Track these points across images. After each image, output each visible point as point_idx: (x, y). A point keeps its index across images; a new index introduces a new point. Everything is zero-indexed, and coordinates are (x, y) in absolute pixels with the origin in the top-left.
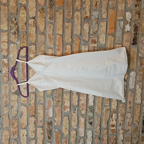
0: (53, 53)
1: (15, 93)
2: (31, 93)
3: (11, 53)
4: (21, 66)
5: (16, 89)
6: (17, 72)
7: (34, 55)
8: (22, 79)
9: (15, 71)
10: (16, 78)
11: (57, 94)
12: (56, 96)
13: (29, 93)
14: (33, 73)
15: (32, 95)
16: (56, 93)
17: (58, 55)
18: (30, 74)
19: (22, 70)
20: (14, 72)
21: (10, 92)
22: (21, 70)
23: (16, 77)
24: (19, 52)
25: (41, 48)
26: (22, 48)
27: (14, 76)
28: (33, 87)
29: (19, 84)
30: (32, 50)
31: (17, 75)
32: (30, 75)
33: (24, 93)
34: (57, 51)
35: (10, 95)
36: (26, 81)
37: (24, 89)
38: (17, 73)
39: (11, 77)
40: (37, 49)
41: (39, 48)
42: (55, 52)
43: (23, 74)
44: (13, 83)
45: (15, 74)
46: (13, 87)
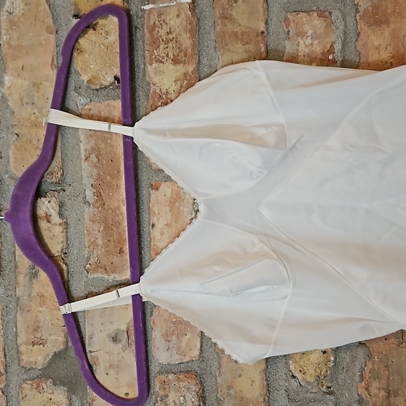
0: (331, 51)
1: (50, 373)
2: (167, 372)
3: (11, 65)
4: (84, 165)
5: (57, 339)
6: (61, 215)
7: (185, 75)
8: (99, 266)
9: (46, 206)
10: (51, 257)
11: (375, 384)
12: (364, 394)
13: (154, 369)
14: (177, 215)
15: (178, 390)
16: (367, 375)
17: (374, 57)
18: (154, 220)
19: (99, 195)
20: (41, 212)
21: (14, 368)
22: (89, 194)
23: (56, 248)
24: (69, 49)
25: (234, 13)
26: (86, 23)
27: (33, 239)
28: (179, 326)
29: (75, 307)
30: (162, 32)
31: (61, 237)
32: (156, 233)
33: (112, 372)
34: (362, 26)
35: (13, 391)
36: (127, 275)
37: (112, 344)
38: (56, 219)
39: (19, 252)
40: (207, 24)
41: (218, 12)
42: (352, 35)
43: (104, 221)
44: (34, 294)
45: (43, 225)
46: (37, 329)
